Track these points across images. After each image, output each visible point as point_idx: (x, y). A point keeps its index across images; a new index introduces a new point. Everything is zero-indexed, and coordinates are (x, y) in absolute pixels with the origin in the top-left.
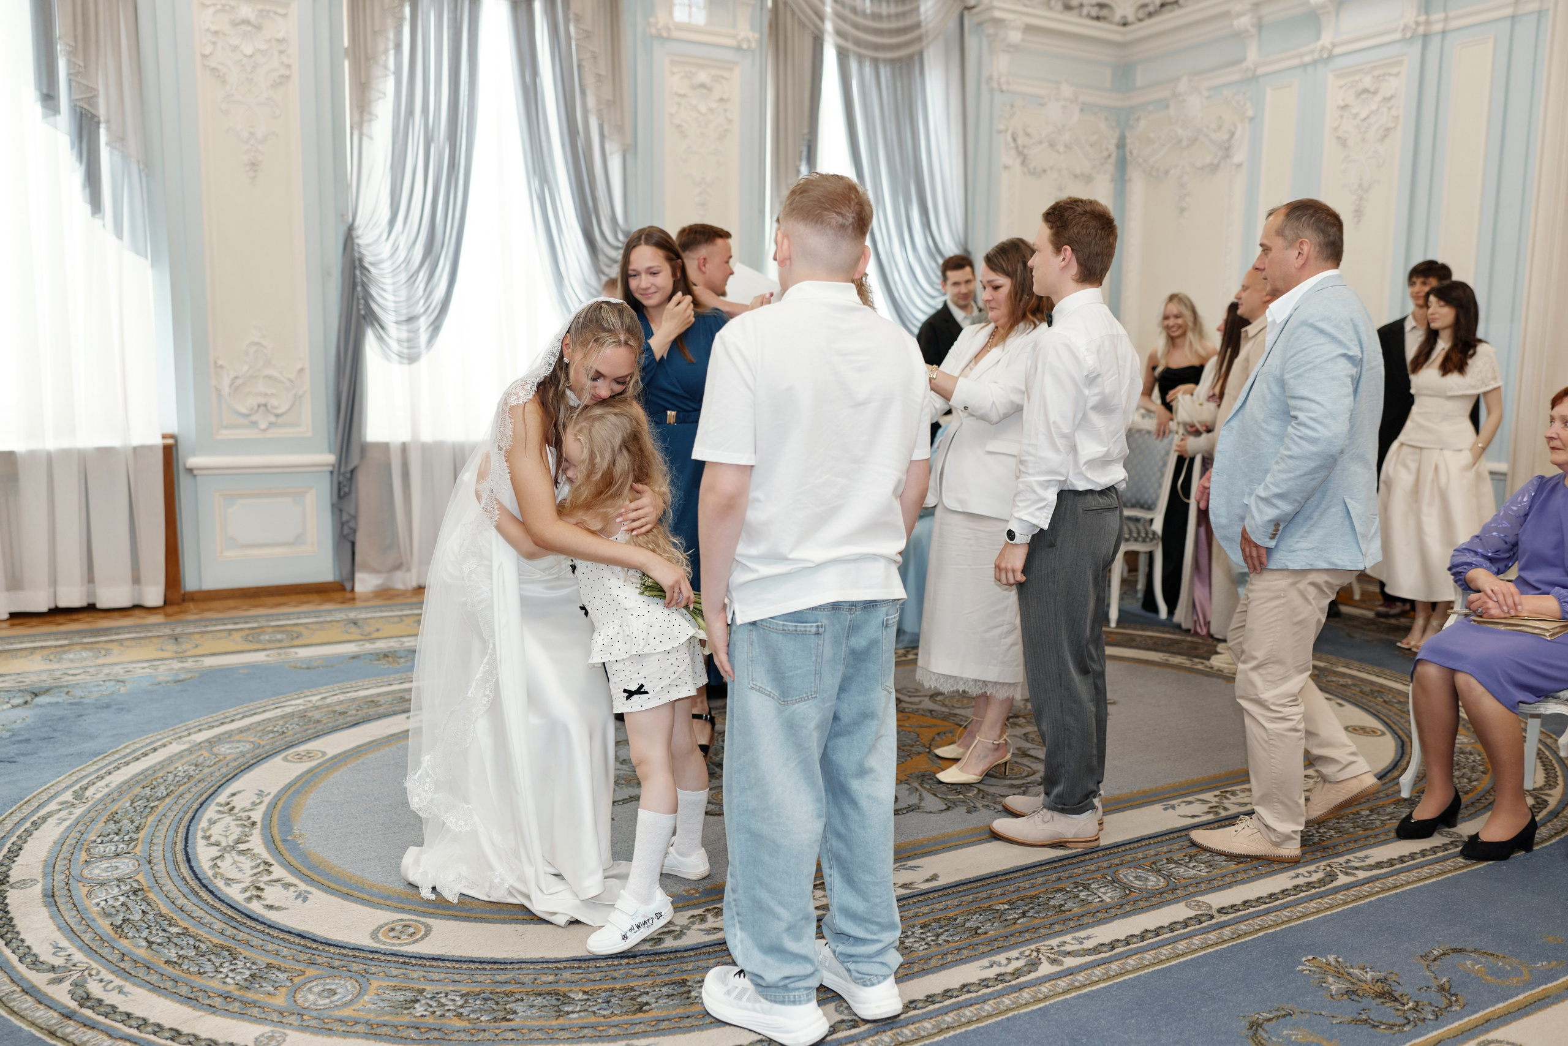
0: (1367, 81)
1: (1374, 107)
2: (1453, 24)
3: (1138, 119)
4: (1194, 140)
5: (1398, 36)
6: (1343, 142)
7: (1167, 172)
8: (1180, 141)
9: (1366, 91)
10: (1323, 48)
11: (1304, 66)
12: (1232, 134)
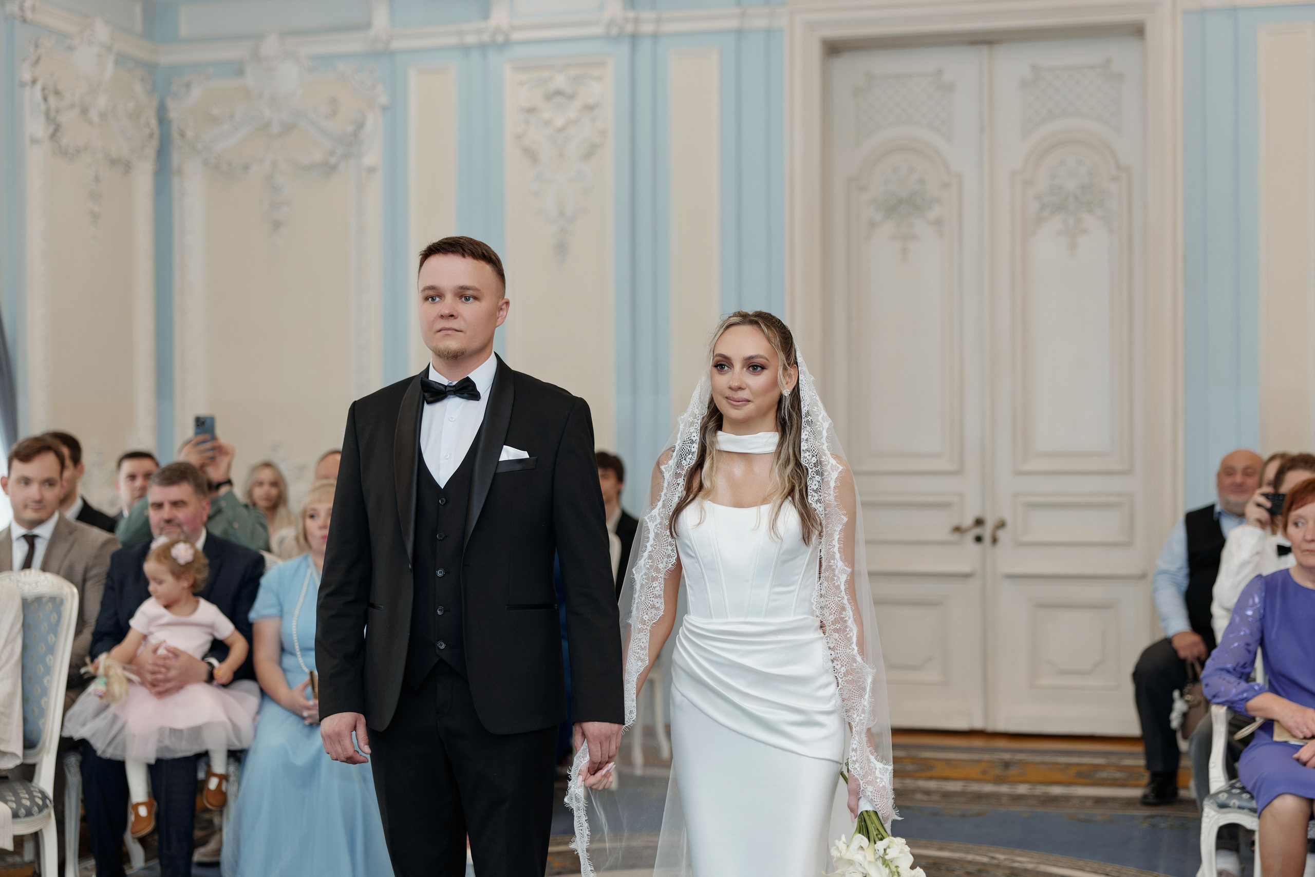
0: (560, 81)
1: (572, 114)
2: (667, 28)
3: (188, 86)
4: (288, 128)
5: (598, 30)
6: (532, 156)
7: (246, 168)
8: (267, 126)
9: (559, 93)
10: (498, 30)
11: (466, 49)
12: (360, 125)
